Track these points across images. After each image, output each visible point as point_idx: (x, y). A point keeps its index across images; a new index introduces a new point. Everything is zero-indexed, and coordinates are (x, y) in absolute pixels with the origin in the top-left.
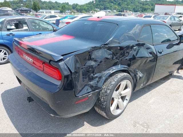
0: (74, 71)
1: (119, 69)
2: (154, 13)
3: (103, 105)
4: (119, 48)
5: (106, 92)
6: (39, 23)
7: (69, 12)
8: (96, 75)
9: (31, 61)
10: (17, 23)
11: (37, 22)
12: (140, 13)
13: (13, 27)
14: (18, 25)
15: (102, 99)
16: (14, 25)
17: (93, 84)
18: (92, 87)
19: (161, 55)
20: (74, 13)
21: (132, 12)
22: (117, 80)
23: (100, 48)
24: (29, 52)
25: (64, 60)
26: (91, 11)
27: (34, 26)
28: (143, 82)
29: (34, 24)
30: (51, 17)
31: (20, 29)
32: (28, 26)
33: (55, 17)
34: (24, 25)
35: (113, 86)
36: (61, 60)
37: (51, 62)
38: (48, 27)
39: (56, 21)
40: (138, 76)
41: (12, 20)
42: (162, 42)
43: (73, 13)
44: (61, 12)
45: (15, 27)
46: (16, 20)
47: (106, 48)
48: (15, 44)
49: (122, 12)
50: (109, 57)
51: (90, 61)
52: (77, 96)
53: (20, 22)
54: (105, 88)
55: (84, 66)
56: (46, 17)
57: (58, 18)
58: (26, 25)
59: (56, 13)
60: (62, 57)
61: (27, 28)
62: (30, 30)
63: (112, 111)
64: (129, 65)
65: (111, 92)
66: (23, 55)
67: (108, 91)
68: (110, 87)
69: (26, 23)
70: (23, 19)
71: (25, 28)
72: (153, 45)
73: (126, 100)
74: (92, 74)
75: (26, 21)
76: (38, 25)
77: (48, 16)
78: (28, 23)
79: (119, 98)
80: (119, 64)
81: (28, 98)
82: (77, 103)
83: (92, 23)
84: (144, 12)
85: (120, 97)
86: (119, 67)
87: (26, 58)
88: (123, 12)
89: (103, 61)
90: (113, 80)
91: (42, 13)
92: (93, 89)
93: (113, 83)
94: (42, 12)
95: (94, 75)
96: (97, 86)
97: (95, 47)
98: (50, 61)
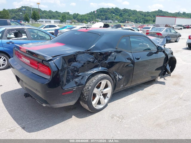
0: (61, 69)
1: (99, 71)
2: (154, 25)
3: (85, 99)
4: (99, 53)
5: (88, 88)
6: (37, 32)
7: (69, 22)
8: (80, 74)
9: (29, 62)
10: (17, 33)
11: (36, 31)
12: (142, 24)
13: (13, 36)
14: (18, 34)
15: (85, 94)
16: (13, 34)
17: (78, 81)
18: (76, 83)
19: (138, 61)
20: (75, 23)
21: (133, 23)
22: (98, 79)
23: (83, 53)
24: (27, 55)
25: (53, 60)
26: (92, 22)
27: (32, 35)
28: (123, 84)
29: (32, 33)
30: (50, 26)
31: (19, 38)
32: (26, 35)
33: (55, 26)
34: (23, 34)
35: (94, 84)
36: (51, 60)
37: (43, 62)
38: (46, 37)
39: (55, 31)
40: (117, 77)
41: (12, 29)
42: (144, 50)
43: (73, 23)
44: (61, 22)
45: (14, 36)
46: (16, 29)
47: (89, 53)
48: (15, 49)
49: (123, 22)
50: (91, 60)
51: (75, 63)
52: (63, 88)
53: (19, 31)
54: (87, 85)
55: (70, 66)
56: (45, 26)
57: (57, 28)
58: (25, 35)
59: (56, 23)
60: (52, 58)
61: (25, 37)
62: (29, 39)
63: (94, 104)
64: (108, 68)
65: (92, 88)
66: (21, 58)
67: (90, 88)
68: (92, 84)
69: (25, 33)
70: (22, 29)
71: (24, 36)
72: (131, 53)
73: (107, 97)
74: (77, 73)
75: (25, 31)
76: (36, 35)
77: (47, 26)
78: (27, 33)
79: (100, 95)
80: (99, 67)
81: (25, 94)
82: (63, 94)
83: (80, 33)
84: (146, 23)
85: (102, 95)
86: (100, 69)
87: (24, 60)
88: (125, 22)
89: (86, 63)
90: (95, 79)
91: (42, 23)
92: (77, 84)
93: (94, 81)
94: (41, 21)
95: (78, 74)
96: (81, 83)
97: (80, 52)
98: (43, 60)
